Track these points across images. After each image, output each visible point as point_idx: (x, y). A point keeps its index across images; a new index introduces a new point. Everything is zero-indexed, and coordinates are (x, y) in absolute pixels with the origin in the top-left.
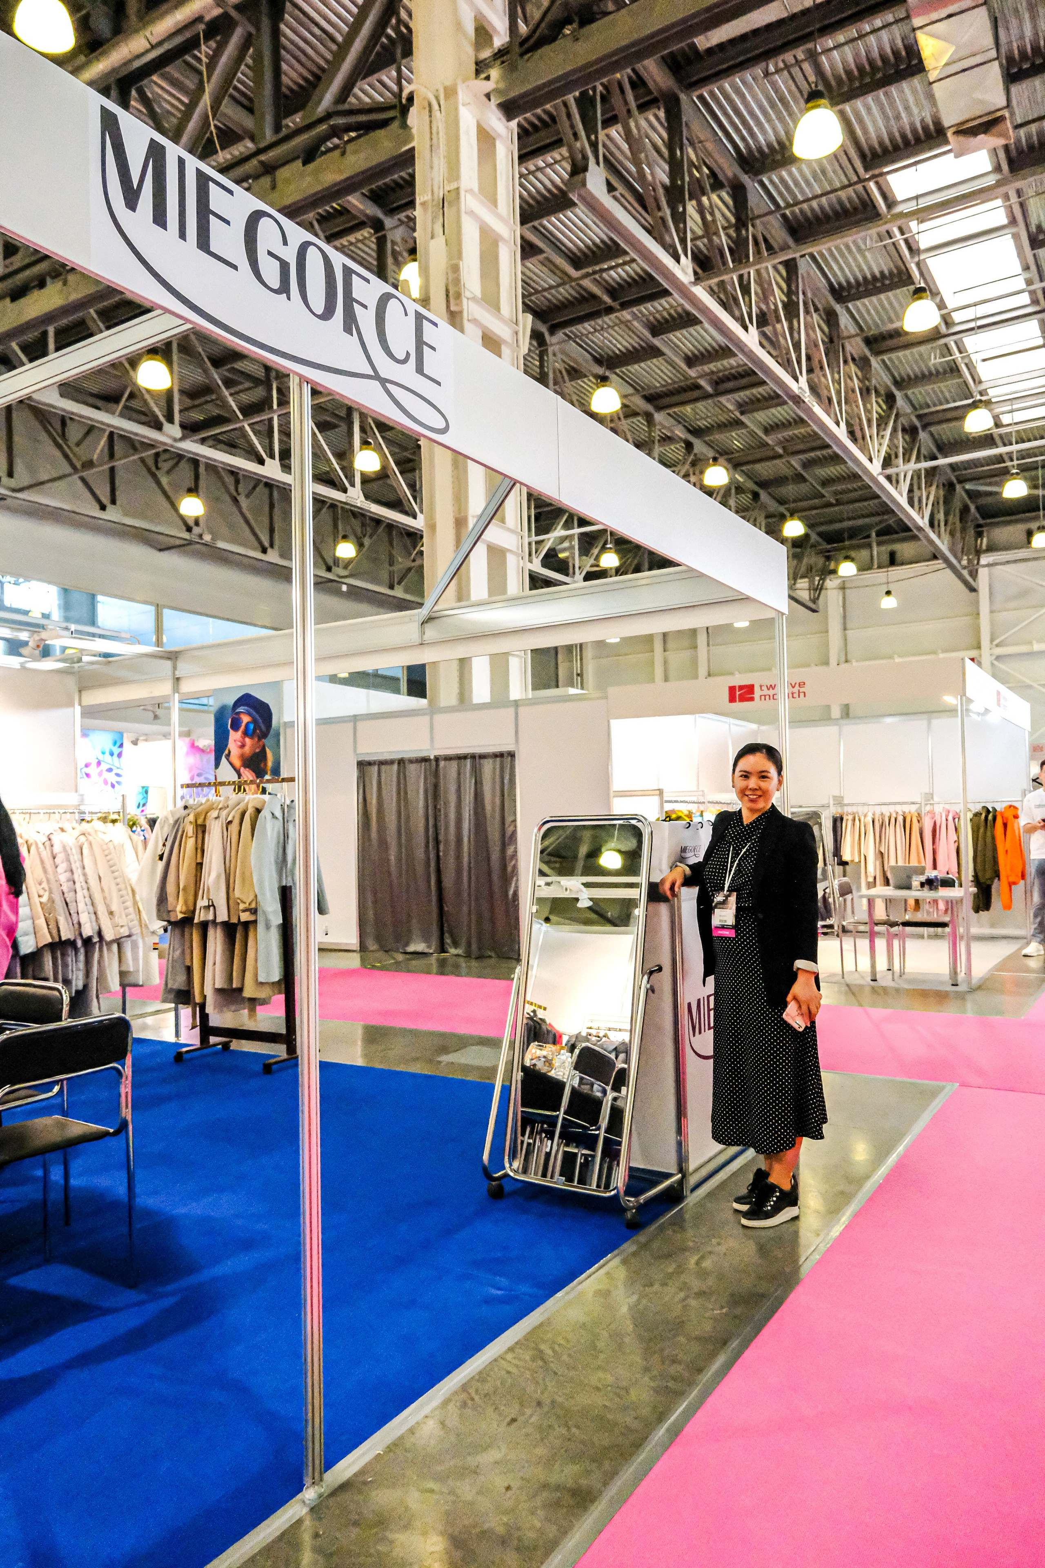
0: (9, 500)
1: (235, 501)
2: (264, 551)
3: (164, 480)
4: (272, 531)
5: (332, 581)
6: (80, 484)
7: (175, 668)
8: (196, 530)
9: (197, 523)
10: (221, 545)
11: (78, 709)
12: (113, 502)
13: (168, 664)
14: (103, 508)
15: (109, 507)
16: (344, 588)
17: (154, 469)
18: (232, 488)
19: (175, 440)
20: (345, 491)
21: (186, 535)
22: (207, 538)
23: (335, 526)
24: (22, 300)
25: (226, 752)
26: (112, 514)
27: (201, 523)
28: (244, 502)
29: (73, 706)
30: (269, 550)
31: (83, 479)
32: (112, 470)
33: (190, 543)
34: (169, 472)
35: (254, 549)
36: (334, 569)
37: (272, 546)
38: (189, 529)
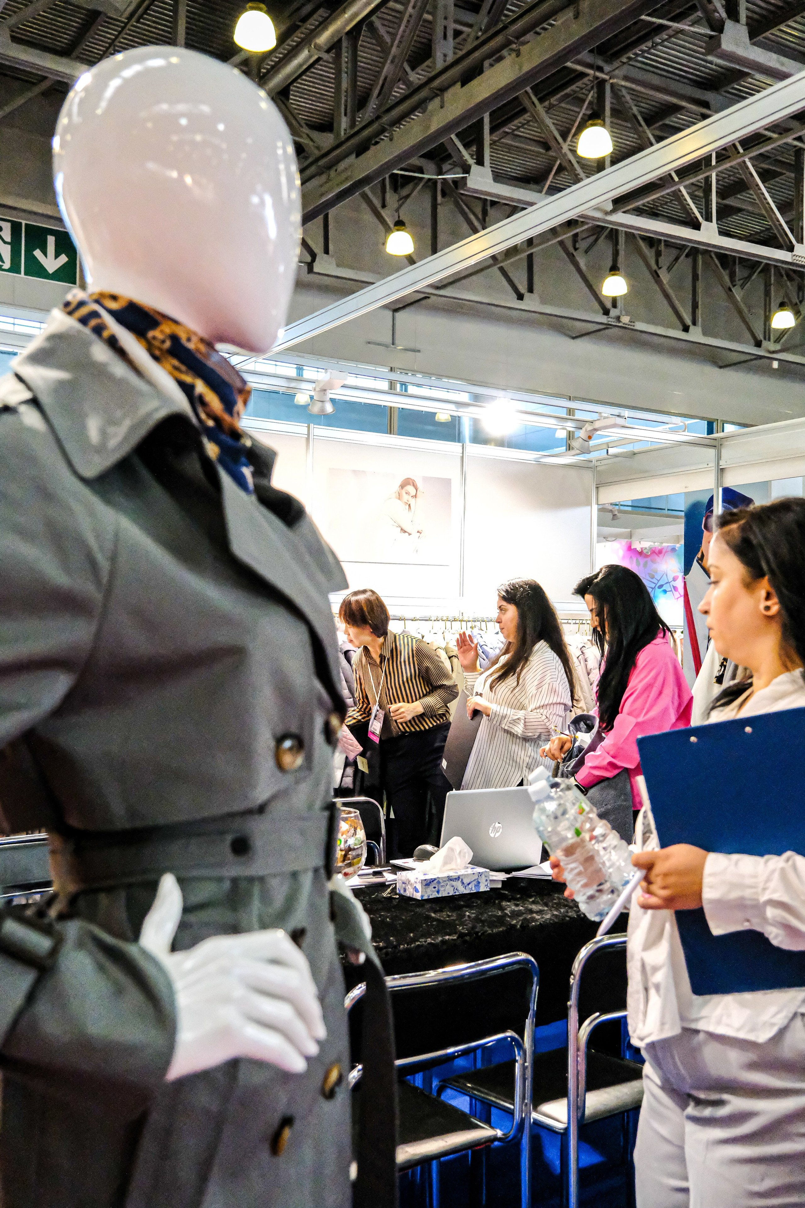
0: (433, 298)
1: (656, 275)
2: (686, 329)
3: (582, 263)
4: (695, 306)
5: (761, 357)
6: (499, 274)
7: (719, 457)
8: (614, 312)
9: (614, 305)
10: (640, 326)
11: (595, 508)
12: (531, 290)
13: (712, 452)
14: (520, 297)
15: (527, 295)
16: (775, 365)
17: (571, 249)
18: (652, 262)
19: (607, 213)
20: (791, 249)
21: (604, 319)
22: (625, 319)
23: (767, 293)
24: (475, 82)
25: (699, 555)
26: (531, 303)
27: (619, 304)
28: (665, 277)
29: (590, 504)
30: (692, 328)
31: (502, 269)
32: (530, 257)
33: (608, 326)
34: (586, 252)
35: (673, 327)
36: (765, 344)
37: (694, 323)
38: (606, 312)
